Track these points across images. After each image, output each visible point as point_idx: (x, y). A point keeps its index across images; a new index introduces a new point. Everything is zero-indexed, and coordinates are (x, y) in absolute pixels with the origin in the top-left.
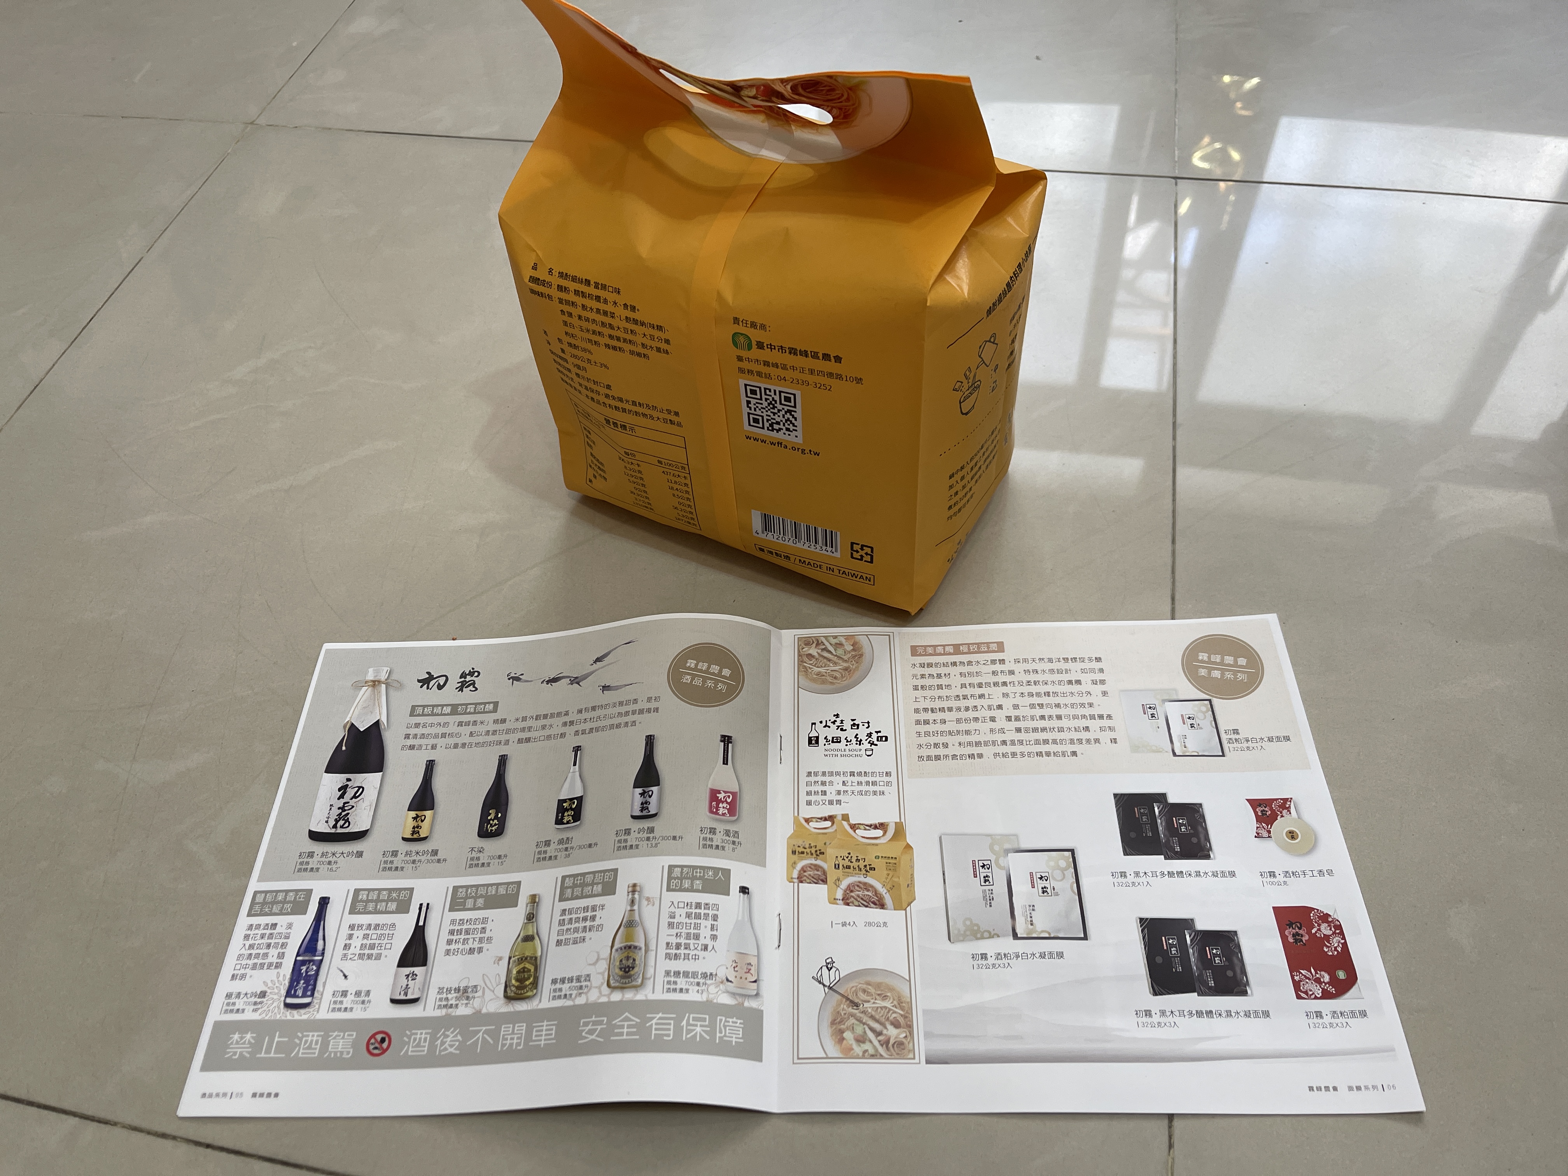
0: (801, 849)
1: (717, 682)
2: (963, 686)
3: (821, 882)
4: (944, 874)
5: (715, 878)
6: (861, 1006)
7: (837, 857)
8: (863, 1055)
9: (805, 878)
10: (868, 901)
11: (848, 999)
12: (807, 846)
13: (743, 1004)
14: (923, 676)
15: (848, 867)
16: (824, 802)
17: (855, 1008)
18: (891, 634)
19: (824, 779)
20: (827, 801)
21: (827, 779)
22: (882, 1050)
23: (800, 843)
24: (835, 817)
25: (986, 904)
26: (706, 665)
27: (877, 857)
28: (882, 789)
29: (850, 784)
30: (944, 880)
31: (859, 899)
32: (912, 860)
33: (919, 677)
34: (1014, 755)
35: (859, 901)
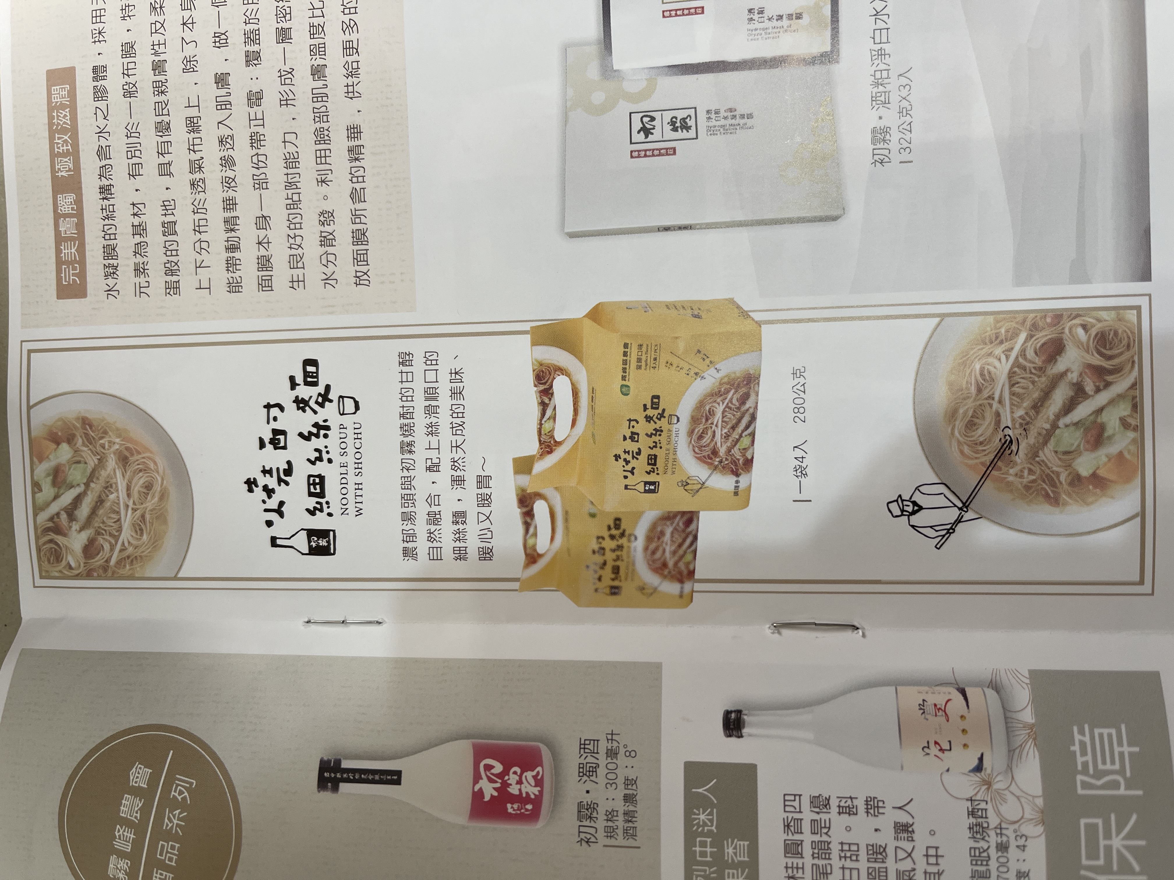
0: (607, 573)
1: (168, 803)
2: (165, 170)
3: (693, 527)
4: (667, 229)
5: (712, 805)
6: (1007, 431)
7: (626, 487)
8: (1135, 429)
9: (681, 565)
10: (739, 414)
11: (992, 465)
12: (599, 559)
13: (1031, 727)
14: (140, 270)
15: (652, 460)
16: (482, 518)
17: (1014, 447)
18: (27, 346)
19: (421, 518)
20: (482, 510)
21: (421, 510)
22: (1121, 386)
23: (590, 576)
24: (523, 490)
25: (744, 127)
26: (120, 831)
27: (625, 390)
28: (444, 377)
29: (433, 454)
30: (681, 228)
31: (735, 435)
32: (629, 307)
33: (142, 279)
34: (349, 48)
35: (741, 436)
